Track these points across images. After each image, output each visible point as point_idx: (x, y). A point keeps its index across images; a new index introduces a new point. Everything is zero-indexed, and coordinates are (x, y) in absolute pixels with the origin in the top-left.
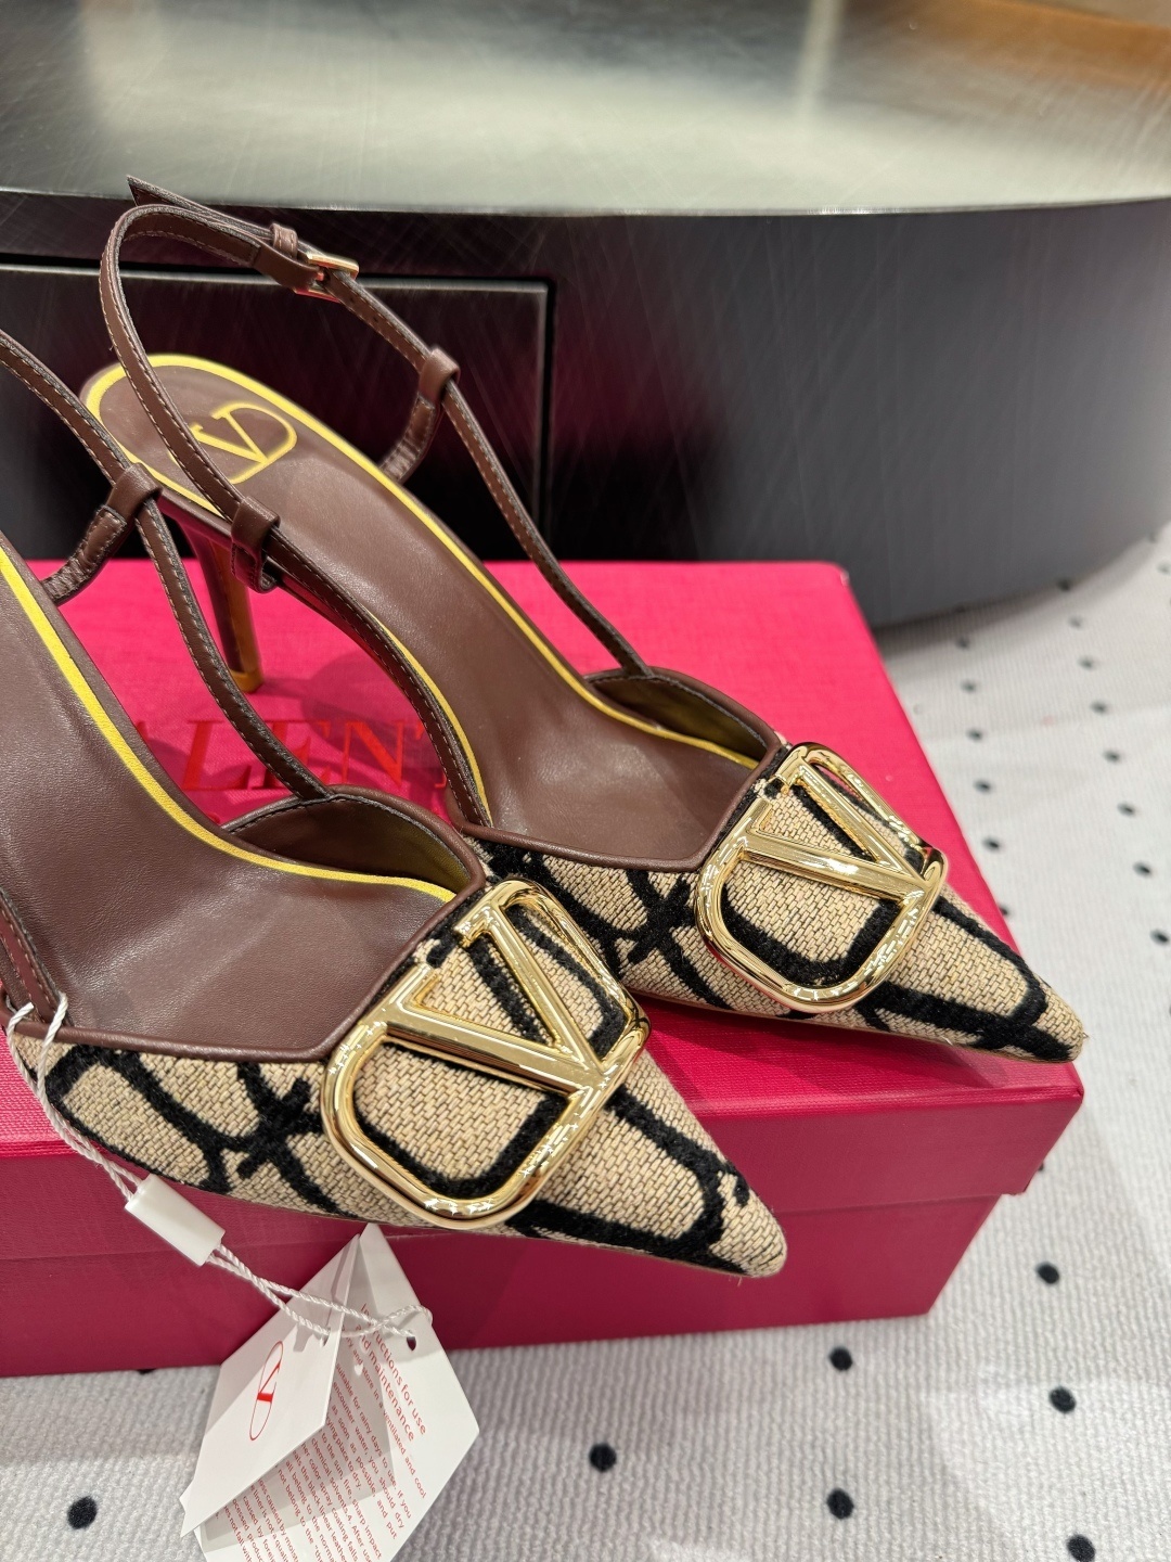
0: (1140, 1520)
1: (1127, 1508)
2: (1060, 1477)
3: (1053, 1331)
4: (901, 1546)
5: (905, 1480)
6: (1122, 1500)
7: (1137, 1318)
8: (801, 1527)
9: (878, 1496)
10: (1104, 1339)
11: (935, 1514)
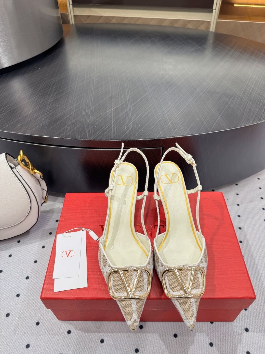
0: (258, 349)
1: (256, 347)
2: (246, 342)
3: (246, 318)
4: (220, 351)
5: (221, 341)
6: (255, 346)
7: (260, 317)
8: (205, 347)
9: (217, 343)
10: (254, 320)
11: (226, 347)
